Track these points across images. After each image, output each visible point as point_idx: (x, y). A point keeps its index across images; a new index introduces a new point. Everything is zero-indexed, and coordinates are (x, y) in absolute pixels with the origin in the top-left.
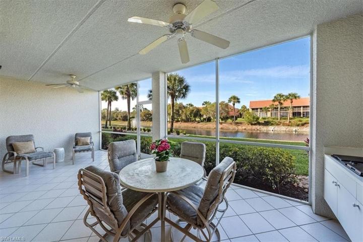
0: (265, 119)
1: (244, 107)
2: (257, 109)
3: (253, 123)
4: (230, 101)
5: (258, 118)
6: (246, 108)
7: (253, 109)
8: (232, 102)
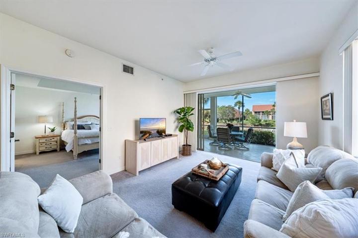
0: (266, 121)
1: (247, 110)
2: (259, 112)
3: (256, 124)
4: (236, 105)
5: (260, 121)
6: (249, 111)
7: (256, 112)
8: (238, 106)
